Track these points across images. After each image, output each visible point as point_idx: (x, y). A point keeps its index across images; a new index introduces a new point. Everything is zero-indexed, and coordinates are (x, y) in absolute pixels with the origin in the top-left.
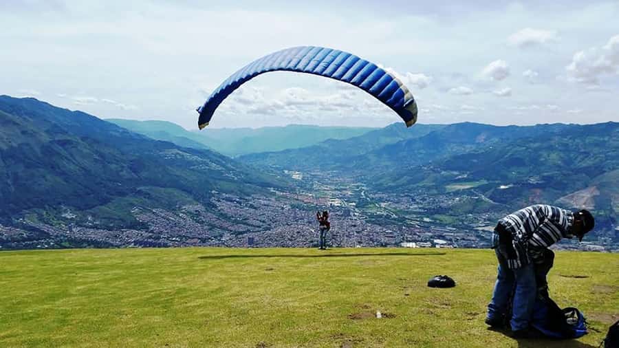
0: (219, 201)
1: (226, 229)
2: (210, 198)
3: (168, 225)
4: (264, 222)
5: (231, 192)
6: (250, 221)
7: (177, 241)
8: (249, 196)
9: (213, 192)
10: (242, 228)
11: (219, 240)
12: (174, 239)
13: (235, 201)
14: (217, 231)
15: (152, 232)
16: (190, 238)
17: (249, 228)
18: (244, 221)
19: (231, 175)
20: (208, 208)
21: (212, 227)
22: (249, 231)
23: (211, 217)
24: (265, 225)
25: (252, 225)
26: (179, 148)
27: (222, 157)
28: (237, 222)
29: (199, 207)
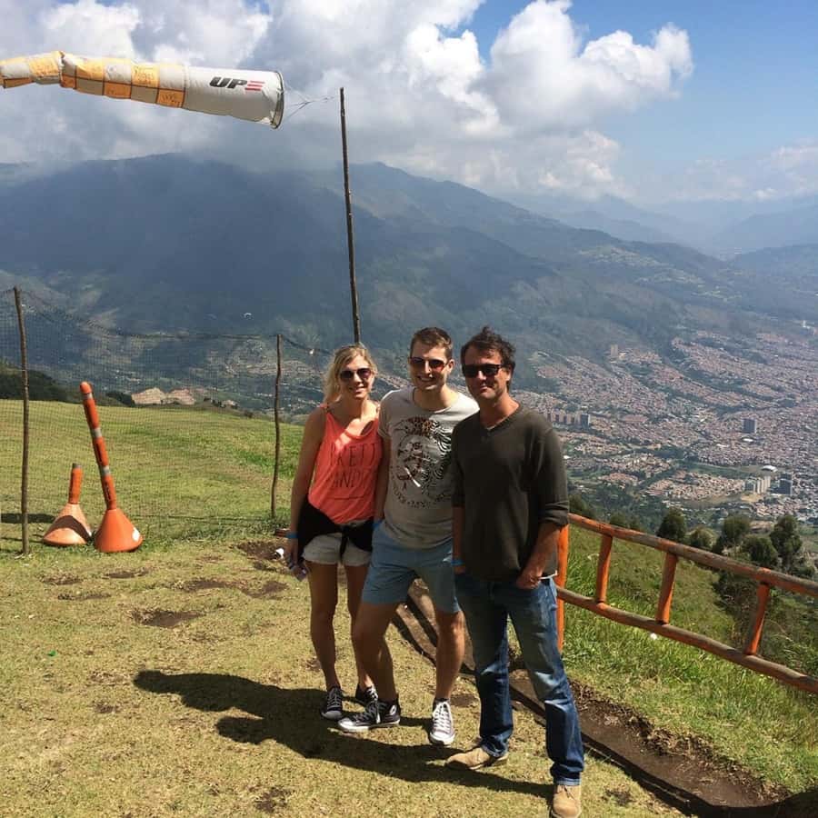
0: (689, 345)
1: (701, 400)
2: (671, 338)
3: (591, 386)
4: (779, 389)
5: (714, 328)
6: (750, 388)
7: (605, 417)
8: (749, 335)
9: (678, 327)
10: (732, 399)
11: (685, 421)
12: (601, 413)
13: (721, 345)
14: (683, 404)
15: (562, 397)
16: (629, 413)
17: (749, 400)
18: (738, 386)
19: (716, 294)
20: (666, 358)
21: (674, 395)
22: (746, 406)
23: (672, 376)
24: (783, 397)
25: (755, 396)
26: (616, 242)
27: (700, 258)
28: (722, 388)
29: (651, 357)
